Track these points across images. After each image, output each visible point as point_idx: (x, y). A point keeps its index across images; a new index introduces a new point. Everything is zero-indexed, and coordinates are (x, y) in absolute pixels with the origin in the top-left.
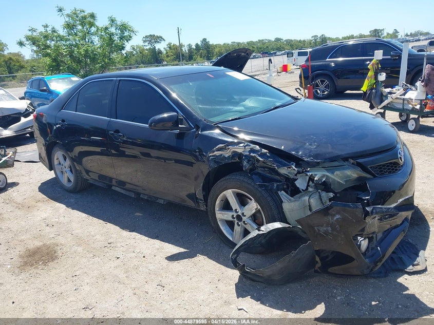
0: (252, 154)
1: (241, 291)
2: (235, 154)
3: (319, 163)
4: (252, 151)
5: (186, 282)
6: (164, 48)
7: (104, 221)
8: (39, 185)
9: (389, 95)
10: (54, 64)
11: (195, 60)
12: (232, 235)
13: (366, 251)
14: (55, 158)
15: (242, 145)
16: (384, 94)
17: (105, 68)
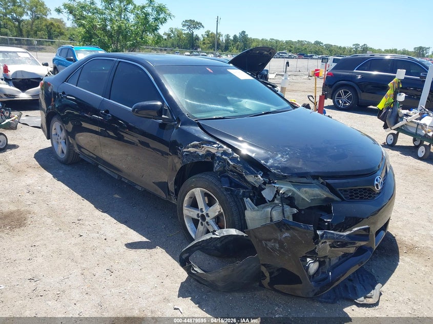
0: (223, 157)
1: (185, 291)
2: (209, 153)
3: (285, 176)
4: (225, 153)
5: (135, 271)
6: (202, 35)
7: (82, 197)
8: (37, 151)
9: (405, 118)
10: (87, 35)
11: (230, 51)
12: (195, 233)
13: (315, 274)
14: (54, 128)
15: (215, 146)
16: (400, 115)
17: (136, 47)
